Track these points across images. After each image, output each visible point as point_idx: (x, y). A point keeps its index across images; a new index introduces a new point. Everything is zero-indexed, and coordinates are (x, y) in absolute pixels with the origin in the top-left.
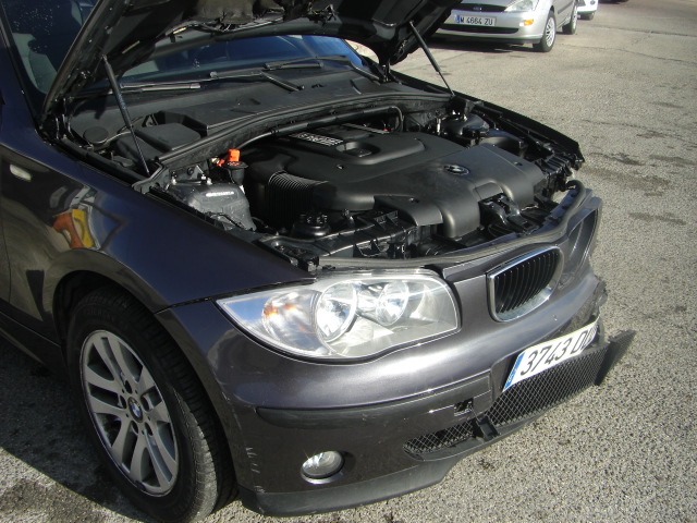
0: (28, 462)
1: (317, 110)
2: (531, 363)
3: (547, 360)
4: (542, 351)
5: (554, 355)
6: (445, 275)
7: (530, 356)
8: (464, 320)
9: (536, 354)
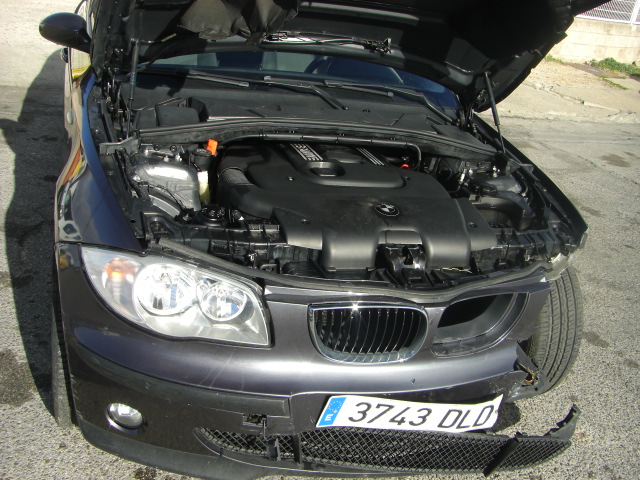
0: (24, 340)
1: (324, 127)
2: (364, 413)
3: (393, 420)
4: (379, 406)
5: (403, 418)
6: (267, 292)
7: (358, 405)
8: (277, 340)
9: (369, 406)
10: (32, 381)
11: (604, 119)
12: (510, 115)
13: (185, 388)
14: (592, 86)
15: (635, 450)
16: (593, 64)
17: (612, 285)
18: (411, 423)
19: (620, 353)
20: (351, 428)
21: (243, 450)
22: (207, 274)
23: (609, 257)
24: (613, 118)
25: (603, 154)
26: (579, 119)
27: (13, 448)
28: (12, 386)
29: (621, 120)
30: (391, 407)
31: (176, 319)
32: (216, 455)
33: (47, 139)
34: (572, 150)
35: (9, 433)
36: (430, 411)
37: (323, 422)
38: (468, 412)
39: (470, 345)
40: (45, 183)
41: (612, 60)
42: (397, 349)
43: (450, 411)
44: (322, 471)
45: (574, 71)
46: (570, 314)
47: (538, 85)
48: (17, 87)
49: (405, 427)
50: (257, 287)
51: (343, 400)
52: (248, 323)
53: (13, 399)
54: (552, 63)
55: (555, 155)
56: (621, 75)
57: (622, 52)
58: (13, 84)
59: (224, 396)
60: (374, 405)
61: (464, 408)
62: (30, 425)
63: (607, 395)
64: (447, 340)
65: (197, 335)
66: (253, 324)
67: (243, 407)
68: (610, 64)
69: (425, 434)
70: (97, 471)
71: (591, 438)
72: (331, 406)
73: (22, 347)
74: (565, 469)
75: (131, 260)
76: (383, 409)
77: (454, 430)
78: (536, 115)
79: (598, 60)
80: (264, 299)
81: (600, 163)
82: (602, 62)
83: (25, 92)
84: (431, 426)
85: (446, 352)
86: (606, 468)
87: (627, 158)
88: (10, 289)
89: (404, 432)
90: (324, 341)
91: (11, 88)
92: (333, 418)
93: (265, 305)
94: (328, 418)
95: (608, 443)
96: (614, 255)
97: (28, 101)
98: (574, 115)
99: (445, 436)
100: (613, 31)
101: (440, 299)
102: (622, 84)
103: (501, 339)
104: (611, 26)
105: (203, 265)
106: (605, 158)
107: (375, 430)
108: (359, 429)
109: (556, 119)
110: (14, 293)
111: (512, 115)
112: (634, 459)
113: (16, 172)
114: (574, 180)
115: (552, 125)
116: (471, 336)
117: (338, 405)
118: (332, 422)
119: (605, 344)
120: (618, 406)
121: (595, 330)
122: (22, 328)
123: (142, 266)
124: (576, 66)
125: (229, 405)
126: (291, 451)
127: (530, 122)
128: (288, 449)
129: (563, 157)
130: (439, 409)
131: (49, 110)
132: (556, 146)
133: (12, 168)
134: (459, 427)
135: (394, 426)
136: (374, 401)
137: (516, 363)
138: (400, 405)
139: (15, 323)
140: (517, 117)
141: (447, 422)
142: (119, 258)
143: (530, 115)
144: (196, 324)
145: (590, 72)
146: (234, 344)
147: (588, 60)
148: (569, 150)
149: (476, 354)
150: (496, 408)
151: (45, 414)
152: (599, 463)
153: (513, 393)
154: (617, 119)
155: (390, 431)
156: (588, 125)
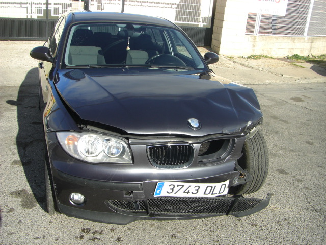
2: (172, 189)
3: (184, 192)
4: (178, 186)
5: (189, 191)
6: (130, 142)
7: (170, 186)
8: (135, 161)
9: (174, 186)
10: (35, 200)
11: (293, 82)
12: (246, 83)
13: (101, 182)
14: (287, 68)
15: (299, 212)
16: (288, 58)
17: (292, 150)
18: (192, 193)
19: (294, 176)
20: (168, 197)
21: (125, 210)
22: (107, 138)
23: (291, 139)
24: (297, 81)
25: (292, 97)
26: (281, 83)
27: (30, 224)
28: (27, 202)
29: (301, 82)
30: (183, 186)
31: (95, 158)
32: (114, 212)
33: (31, 107)
34: (276, 96)
35: (28, 219)
36: (199, 187)
37: (156, 194)
38: (215, 187)
39: (214, 162)
40: (33, 125)
41: (297, 55)
42: (184, 163)
43: (207, 187)
44: (158, 217)
45: (278, 62)
46: (262, 153)
47: (261, 69)
48: (15, 87)
49: (190, 195)
50: (126, 141)
51: (163, 184)
52: (124, 157)
53: (28, 207)
54: (267, 58)
55: (268, 99)
56: (301, 61)
57: (301, 50)
58: (13, 85)
59: (115, 184)
60: (176, 186)
61: (213, 185)
62: (36, 215)
63: (287, 192)
64: (205, 160)
65: (104, 161)
66: (126, 157)
67: (124, 189)
68: (296, 57)
69: (199, 198)
70: (66, 230)
71: (279, 209)
72: (159, 186)
73: (29, 188)
74: (267, 220)
75: (77, 135)
76: (180, 187)
77: (210, 196)
78: (260, 83)
79: (290, 55)
80: (129, 145)
81: (289, 101)
82: (292, 56)
83: (19, 88)
84: (200, 194)
85: (204, 164)
86: (286, 219)
87: (303, 98)
88: (22, 167)
89: (190, 198)
90: (154, 161)
91: (13, 87)
92: (160, 192)
93: (130, 147)
94: (158, 192)
95: (287, 210)
96: (294, 138)
97: (20, 92)
98: (278, 81)
99: (207, 198)
100: (296, 41)
101: (199, 142)
102: (302, 66)
103: (228, 158)
104: (295, 39)
105: (104, 134)
106: (292, 99)
107: (178, 197)
108: (171, 197)
109: (270, 84)
110: (24, 168)
111: (248, 83)
112: (298, 216)
113: (18, 121)
114: (277, 109)
115: (267, 86)
116: (215, 158)
117: (161, 186)
118: (160, 194)
119: (287, 173)
120: (292, 196)
121: (283, 168)
122: (29, 181)
123: (81, 136)
124: (280, 59)
125: (118, 188)
126: (145, 210)
127: (257, 86)
128: (144, 208)
129: (272, 99)
130: (203, 186)
131: (31, 95)
132: (269, 95)
133: (17, 120)
134: (212, 194)
135: (185, 195)
136: (176, 184)
137: (235, 168)
138: (187, 185)
139: (26, 179)
140: (250, 84)
141: (208, 192)
142: (71, 135)
143: (257, 83)
144: (103, 158)
145: (286, 61)
146: (119, 164)
147: (285, 56)
148: (274, 97)
149: (217, 165)
150: (227, 185)
151: (42, 212)
152: (282, 218)
153: (235, 182)
154: (299, 81)
155: (184, 197)
156: (285, 85)
